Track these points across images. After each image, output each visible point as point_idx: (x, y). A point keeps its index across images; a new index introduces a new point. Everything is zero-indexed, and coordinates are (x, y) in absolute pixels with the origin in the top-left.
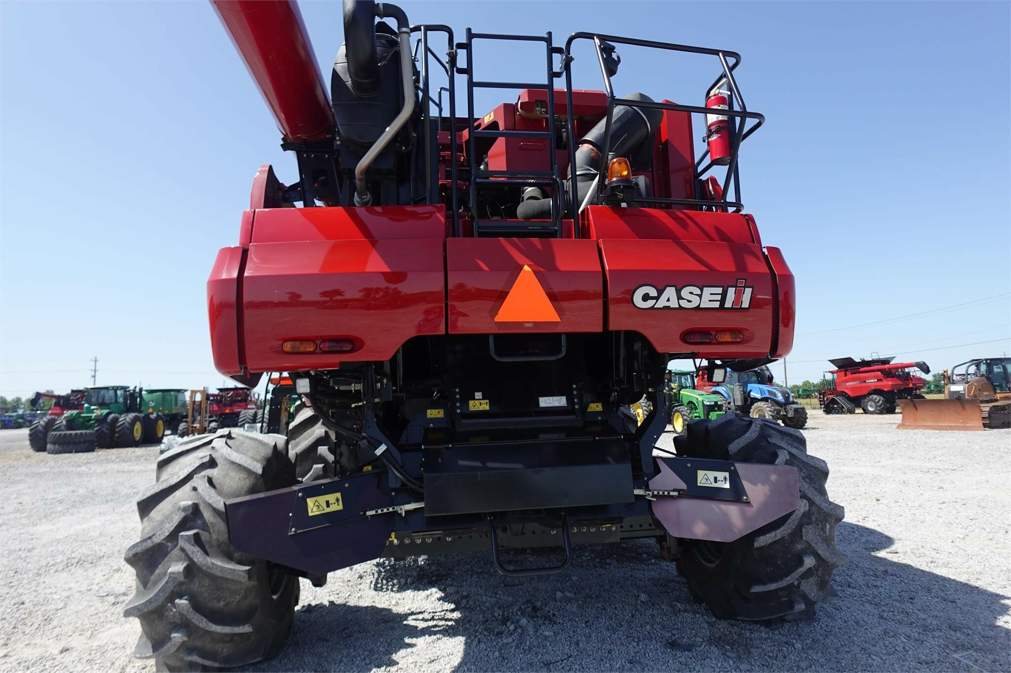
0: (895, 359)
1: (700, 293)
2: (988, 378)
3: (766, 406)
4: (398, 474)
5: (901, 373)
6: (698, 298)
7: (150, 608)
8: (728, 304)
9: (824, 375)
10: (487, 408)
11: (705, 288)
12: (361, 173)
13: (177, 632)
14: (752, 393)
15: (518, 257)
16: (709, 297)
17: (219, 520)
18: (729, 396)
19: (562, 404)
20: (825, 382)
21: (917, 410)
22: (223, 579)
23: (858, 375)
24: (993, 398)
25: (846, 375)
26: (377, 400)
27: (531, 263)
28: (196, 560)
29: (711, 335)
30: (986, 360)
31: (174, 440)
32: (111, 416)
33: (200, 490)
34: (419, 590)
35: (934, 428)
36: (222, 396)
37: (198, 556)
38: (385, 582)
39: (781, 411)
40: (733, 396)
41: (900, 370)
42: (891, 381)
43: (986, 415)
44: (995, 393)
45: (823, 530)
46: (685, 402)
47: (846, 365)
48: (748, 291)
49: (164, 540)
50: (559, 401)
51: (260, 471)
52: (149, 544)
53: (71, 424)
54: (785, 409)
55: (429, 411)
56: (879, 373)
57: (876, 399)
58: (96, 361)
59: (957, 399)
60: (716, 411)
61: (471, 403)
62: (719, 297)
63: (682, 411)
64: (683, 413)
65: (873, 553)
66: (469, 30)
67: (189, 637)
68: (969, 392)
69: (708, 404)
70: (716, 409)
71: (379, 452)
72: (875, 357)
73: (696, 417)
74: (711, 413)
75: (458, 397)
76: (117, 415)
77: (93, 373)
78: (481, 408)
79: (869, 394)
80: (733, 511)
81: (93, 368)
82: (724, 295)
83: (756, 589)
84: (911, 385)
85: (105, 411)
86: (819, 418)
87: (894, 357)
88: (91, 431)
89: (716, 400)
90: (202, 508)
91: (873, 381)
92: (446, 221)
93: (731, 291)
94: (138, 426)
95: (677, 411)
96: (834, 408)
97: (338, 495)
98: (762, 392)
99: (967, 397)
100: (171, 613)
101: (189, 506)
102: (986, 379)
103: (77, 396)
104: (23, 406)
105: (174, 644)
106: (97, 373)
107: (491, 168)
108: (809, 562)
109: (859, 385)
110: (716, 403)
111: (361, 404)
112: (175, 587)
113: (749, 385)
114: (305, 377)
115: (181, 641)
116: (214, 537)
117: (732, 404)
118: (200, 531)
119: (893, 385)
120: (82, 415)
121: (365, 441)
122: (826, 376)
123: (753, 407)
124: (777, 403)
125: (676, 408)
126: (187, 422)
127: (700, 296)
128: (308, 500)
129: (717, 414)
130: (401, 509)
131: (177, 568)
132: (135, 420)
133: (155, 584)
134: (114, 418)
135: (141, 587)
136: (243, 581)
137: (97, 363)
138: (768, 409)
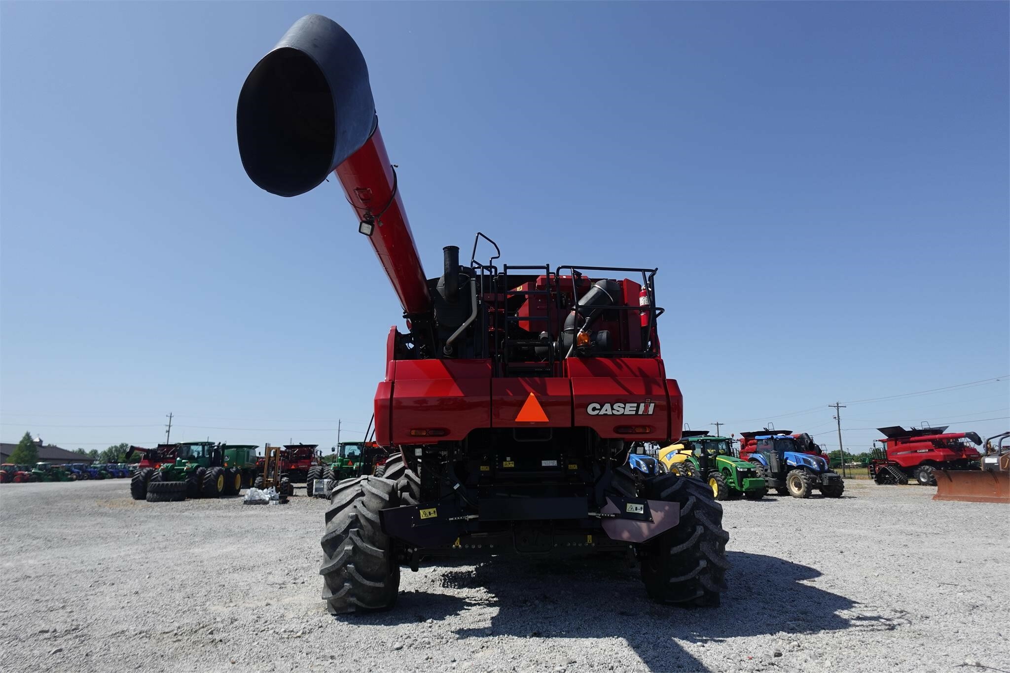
0: (948, 428)
1: (624, 406)
3: (801, 473)
4: (465, 499)
5: (954, 444)
6: (623, 409)
7: (334, 569)
8: (640, 412)
9: (874, 444)
10: (513, 466)
11: (627, 404)
12: (450, 343)
13: (347, 583)
14: (788, 461)
15: (528, 388)
16: (629, 409)
17: (368, 524)
18: (766, 464)
19: (554, 465)
20: (876, 451)
21: (951, 481)
22: (372, 556)
23: (908, 444)
25: (896, 445)
26: (454, 460)
27: (534, 391)
28: (358, 544)
29: (632, 428)
31: (256, 491)
32: (200, 469)
33: (358, 507)
34: (472, 588)
35: (968, 500)
36: (288, 453)
37: (359, 543)
38: (449, 584)
39: (816, 479)
40: (770, 462)
41: (953, 440)
42: (943, 451)
45: (714, 545)
46: (721, 468)
47: (895, 434)
48: (652, 405)
49: (341, 533)
50: (553, 463)
51: (388, 499)
52: (334, 535)
53: (166, 475)
54: (820, 477)
55: (481, 467)
56: (930, 443)
57: (928, 469)
58: (171, 417)
59: (992, 471)
60: (749, 478)
61: (504, 463)
62: (635, 409)
63: (717, 477)
64: (718, 478)
65: (797, 581)
66: (505, 265)
67: (353, 586)
68: (1003, 465)
69: (741, 470)
70: (750, 475)
71: (455, 487)
72: (925, 426)
73: (731, 483)
74: (744, 479)
75: (497, 459)
76: (204, 468)
77: (167, 428)
78: (510, 466)
79: (922, 464)
80: (644, 526)
81: (168, 424)
82: (638, 407)
83: (673, 580)
84: (964, 456)
85: (195, 465)
86: (866, 488)
87: (948, 427)
88: (183, 482)
89: (748, 467)
90: (359, 517)
91: (924, 451)
92: (492, 368)
93: (642, 406)
94: (221, 479)
95: (712, 477)
96: (885, 478)
97: (435, 509)
98: (797, 460)
99: (1001, 470)
100: (344, 573)
101: (354, 515)
103: (164, 449)
104: (99, 459)
105: (345, 590)
106: (171, 428)
107: (520, 315)
108: (703, 564)
109: (910, 455)
110: (749, 469)
111: (446, 462)
112: (347, 558)
113: (785, 453)
114: (420, 448)
115: (348, 588)
116: (366, 533)
117: (769, 471)
118: (359, 529)
119: (944, 455)
120: (176, 468)
121: (448, 482)
122: (876, 445)
123: (790, 474)
124: (813, 471)
125: (711, 474)
126: (262, 476)
127: (624, 408)
128: (420, 511)
129: (750, 481)
130: (467, 518)
131: (349, 548)
132: (219, 473)
133: (336, 556)
134: (201, 470)
135: (328, 558)
136: (381, 557)
138: (803, 477)
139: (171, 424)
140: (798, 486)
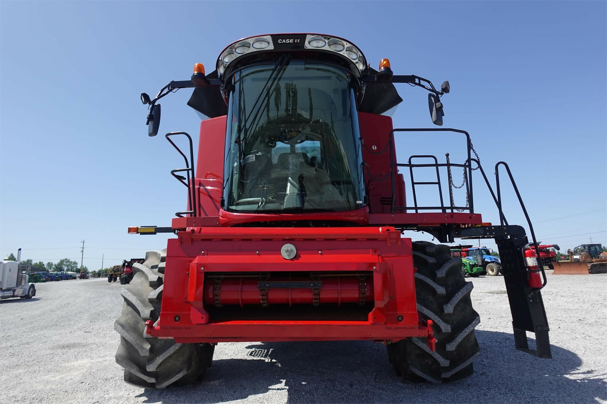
0: (541, 243)
2: (589, 253)
5: (545, 250)
14: (485, 259)
21: (560, 266)
24: (592, 261)
30: (588, 245)
35: (568, 274)
39: (500, 267)
41: (545, 248)
43: (590, 268)
44: (592, 259)
58: (84, 242)
59: (577, 261)
68: (582, 259)
69: (472, 264)
70: (475, 266)
74: (473, 268)
81: (82, 247)
84: (550, 256)
98: (491, 259)
99: (581, 261)
102: (588, 253)
106: (84, 249)
110: (475, 263)
113: (484, 256)
123: (488, 265)
124: (498, 264)
129: (475, 269)
137: (84, 243)
138: (495, 266)
139: (84, 247)
140: (493, 271)
